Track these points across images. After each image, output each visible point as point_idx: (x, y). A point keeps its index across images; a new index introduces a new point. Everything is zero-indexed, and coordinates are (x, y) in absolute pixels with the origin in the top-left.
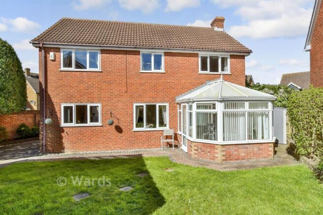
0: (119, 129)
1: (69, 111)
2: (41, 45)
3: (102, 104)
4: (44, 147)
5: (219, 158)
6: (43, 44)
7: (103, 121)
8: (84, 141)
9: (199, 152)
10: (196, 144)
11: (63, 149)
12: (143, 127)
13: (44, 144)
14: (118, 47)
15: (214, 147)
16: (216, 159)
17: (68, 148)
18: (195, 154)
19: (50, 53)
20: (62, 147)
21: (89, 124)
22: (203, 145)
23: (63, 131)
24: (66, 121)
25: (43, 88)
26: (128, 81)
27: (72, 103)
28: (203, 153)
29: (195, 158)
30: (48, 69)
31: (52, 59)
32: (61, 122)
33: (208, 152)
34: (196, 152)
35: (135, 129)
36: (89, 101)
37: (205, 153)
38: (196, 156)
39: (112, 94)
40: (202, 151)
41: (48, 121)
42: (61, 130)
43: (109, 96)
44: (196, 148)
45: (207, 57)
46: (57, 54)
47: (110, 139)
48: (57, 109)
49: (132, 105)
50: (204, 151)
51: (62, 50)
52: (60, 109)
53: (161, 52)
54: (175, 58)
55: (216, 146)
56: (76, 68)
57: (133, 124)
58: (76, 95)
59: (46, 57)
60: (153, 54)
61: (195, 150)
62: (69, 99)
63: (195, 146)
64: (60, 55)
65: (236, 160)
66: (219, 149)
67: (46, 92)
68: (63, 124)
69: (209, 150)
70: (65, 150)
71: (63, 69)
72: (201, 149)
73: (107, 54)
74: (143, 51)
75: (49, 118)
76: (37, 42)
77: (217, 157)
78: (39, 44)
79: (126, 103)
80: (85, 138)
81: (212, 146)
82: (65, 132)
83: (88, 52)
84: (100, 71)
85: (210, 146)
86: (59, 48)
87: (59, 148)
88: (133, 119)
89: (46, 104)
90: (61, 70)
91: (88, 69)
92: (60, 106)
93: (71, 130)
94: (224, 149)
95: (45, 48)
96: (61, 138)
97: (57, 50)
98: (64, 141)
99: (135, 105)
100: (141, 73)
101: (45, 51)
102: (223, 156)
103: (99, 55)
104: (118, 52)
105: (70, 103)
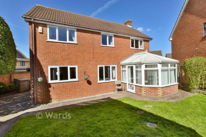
0: (89, 83)
1: (54, 71)
2: (32, 20)
3: (78, 66)
4: (35, 100)
5: (160, 95)
6: (34, 20)
7: (79, 78)
8: (67, 92)
9: (147, 92)
10: (145, 88)
11: (51, 99)
12: (103, 80)
13: (35, 98)
14: (89, 28)
15: (157, 89)
16: (158, 95)
17: (54, 99)
18: (144, 94)
19: (39, 27)
20: (50, 98)
21: (69, 80)
22: (150, 88)
23: (50, 86)
24: (52, 79)
25: (34, 53)
26: (94, 51)
27: (56, 65)
28: (149, 93)
29: (145, 96)
30: (37, 40)
31: (41, 31)
32: (48, 80)
33: (153, 92)
34: (145, 92)
35: (99, 82)
36: (69, 64)
37: (151, 93)
38: (145, 95)
39: (84, 59)
40: (149, 92)
41: (40, 79)
42: (49, 85)
43: (82, 60)
44: (145, 90)
45: (134, 40)
46: (44, 28)
47: (84, 89)
48: (45, 70)
49: (97, 66)
50: (150, 92)
51: (48, 26)
52: (48, 70)
53: (112, 34)
54: (119, 39)
55: (158, 88)
56: (59, 40)
57: (97, 78)
58: (60, 59)
59: (35, 30)
60: (108, 35)
61: (145, 91)
62: (54, 62)
63: (145, 89)
64: (47, 29)
65: (166, 94)
66: (160, 90)
67: (36, 57)
68: (50, 81)
69: (154, 91)
70: (52, 100)
71: (49, 40)
72: (148, 90)
73: (81, 32)
74: (103, 33)
75: (40, 77)
76: (29, 17)
77: (159, 94)
78: (31, 19)
79: (93, 65)
80: (66, 90)
81: (156, 88)
82: (52, 87)
83: (68, 29)
84: (77, 43)
85: (154, 89)
86: (46, 25)
87: (47, 99)
88: (97, 75)
89: (36, 66)
90: (48, 41)
91: (68, 41)
92: (48, 68)
93: (56, 85)
94: (162, 89)
95: (34, 23)
96: (49, 92)
97: (45, 26)
98: (51, 94)
99: (98, 66)
100: (102, 46)
101: (34, 26)
102: (162, 93)
103: (75, 32)
104: (87, 32)
105: (55, 65)
